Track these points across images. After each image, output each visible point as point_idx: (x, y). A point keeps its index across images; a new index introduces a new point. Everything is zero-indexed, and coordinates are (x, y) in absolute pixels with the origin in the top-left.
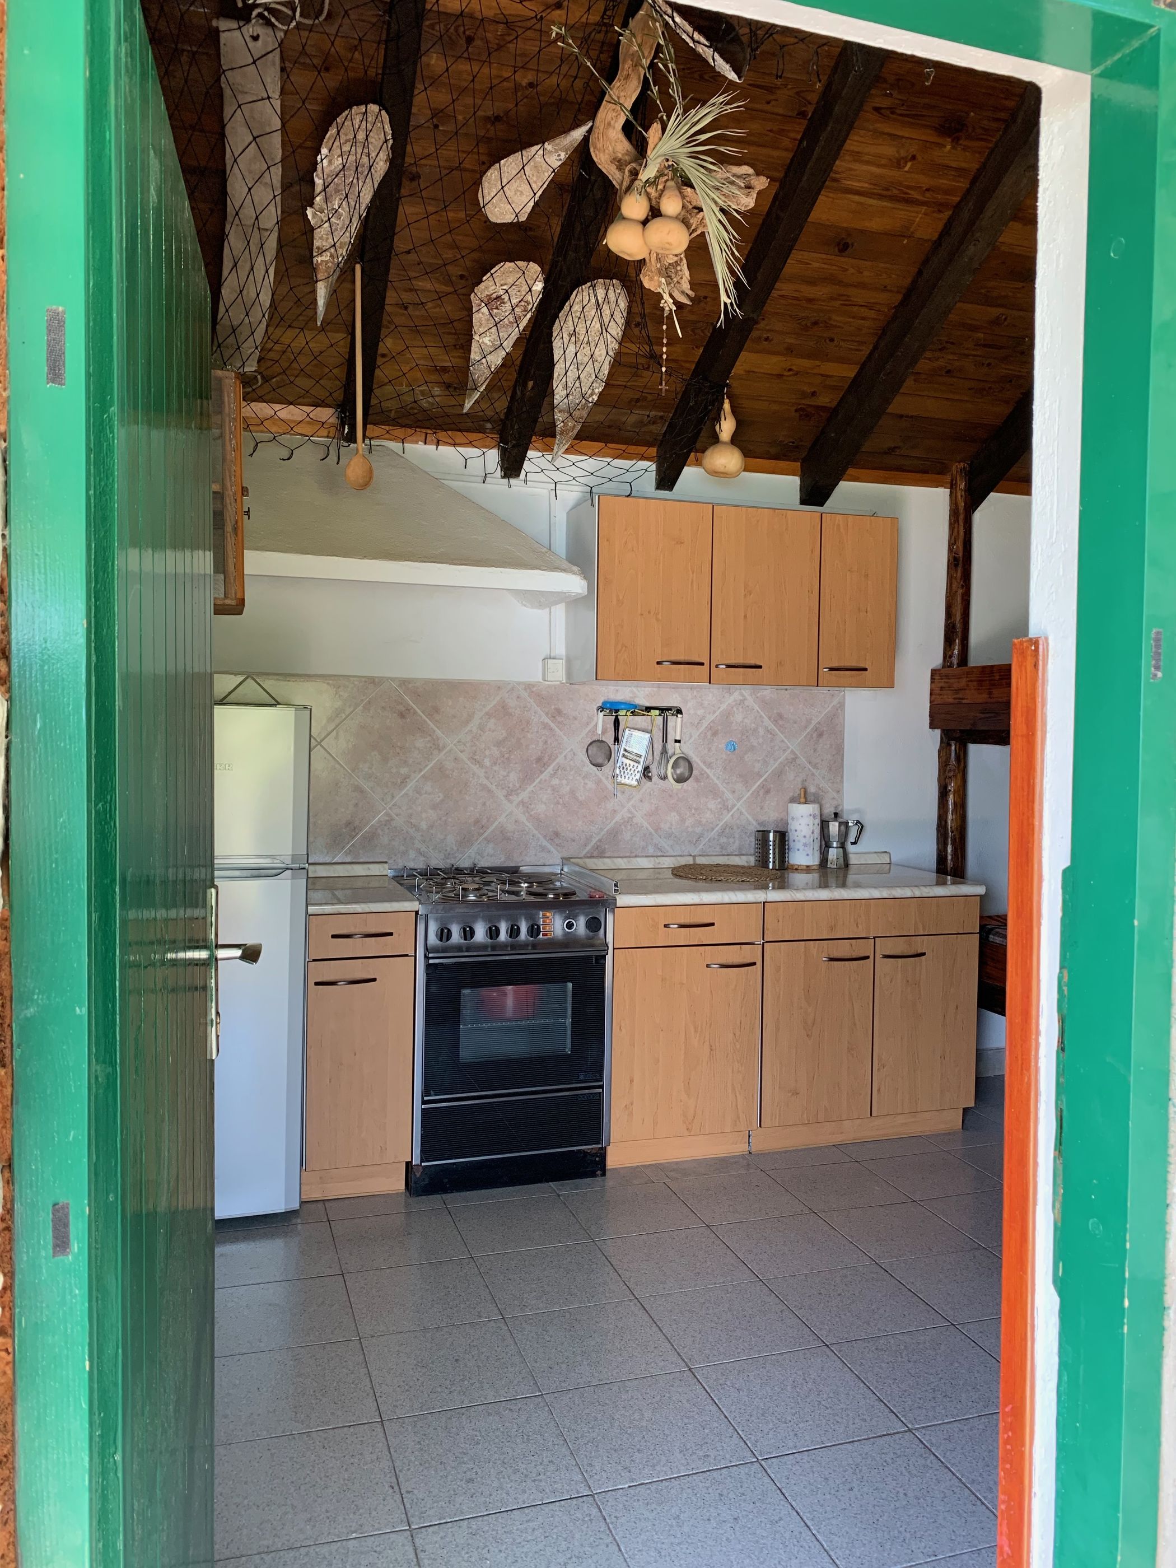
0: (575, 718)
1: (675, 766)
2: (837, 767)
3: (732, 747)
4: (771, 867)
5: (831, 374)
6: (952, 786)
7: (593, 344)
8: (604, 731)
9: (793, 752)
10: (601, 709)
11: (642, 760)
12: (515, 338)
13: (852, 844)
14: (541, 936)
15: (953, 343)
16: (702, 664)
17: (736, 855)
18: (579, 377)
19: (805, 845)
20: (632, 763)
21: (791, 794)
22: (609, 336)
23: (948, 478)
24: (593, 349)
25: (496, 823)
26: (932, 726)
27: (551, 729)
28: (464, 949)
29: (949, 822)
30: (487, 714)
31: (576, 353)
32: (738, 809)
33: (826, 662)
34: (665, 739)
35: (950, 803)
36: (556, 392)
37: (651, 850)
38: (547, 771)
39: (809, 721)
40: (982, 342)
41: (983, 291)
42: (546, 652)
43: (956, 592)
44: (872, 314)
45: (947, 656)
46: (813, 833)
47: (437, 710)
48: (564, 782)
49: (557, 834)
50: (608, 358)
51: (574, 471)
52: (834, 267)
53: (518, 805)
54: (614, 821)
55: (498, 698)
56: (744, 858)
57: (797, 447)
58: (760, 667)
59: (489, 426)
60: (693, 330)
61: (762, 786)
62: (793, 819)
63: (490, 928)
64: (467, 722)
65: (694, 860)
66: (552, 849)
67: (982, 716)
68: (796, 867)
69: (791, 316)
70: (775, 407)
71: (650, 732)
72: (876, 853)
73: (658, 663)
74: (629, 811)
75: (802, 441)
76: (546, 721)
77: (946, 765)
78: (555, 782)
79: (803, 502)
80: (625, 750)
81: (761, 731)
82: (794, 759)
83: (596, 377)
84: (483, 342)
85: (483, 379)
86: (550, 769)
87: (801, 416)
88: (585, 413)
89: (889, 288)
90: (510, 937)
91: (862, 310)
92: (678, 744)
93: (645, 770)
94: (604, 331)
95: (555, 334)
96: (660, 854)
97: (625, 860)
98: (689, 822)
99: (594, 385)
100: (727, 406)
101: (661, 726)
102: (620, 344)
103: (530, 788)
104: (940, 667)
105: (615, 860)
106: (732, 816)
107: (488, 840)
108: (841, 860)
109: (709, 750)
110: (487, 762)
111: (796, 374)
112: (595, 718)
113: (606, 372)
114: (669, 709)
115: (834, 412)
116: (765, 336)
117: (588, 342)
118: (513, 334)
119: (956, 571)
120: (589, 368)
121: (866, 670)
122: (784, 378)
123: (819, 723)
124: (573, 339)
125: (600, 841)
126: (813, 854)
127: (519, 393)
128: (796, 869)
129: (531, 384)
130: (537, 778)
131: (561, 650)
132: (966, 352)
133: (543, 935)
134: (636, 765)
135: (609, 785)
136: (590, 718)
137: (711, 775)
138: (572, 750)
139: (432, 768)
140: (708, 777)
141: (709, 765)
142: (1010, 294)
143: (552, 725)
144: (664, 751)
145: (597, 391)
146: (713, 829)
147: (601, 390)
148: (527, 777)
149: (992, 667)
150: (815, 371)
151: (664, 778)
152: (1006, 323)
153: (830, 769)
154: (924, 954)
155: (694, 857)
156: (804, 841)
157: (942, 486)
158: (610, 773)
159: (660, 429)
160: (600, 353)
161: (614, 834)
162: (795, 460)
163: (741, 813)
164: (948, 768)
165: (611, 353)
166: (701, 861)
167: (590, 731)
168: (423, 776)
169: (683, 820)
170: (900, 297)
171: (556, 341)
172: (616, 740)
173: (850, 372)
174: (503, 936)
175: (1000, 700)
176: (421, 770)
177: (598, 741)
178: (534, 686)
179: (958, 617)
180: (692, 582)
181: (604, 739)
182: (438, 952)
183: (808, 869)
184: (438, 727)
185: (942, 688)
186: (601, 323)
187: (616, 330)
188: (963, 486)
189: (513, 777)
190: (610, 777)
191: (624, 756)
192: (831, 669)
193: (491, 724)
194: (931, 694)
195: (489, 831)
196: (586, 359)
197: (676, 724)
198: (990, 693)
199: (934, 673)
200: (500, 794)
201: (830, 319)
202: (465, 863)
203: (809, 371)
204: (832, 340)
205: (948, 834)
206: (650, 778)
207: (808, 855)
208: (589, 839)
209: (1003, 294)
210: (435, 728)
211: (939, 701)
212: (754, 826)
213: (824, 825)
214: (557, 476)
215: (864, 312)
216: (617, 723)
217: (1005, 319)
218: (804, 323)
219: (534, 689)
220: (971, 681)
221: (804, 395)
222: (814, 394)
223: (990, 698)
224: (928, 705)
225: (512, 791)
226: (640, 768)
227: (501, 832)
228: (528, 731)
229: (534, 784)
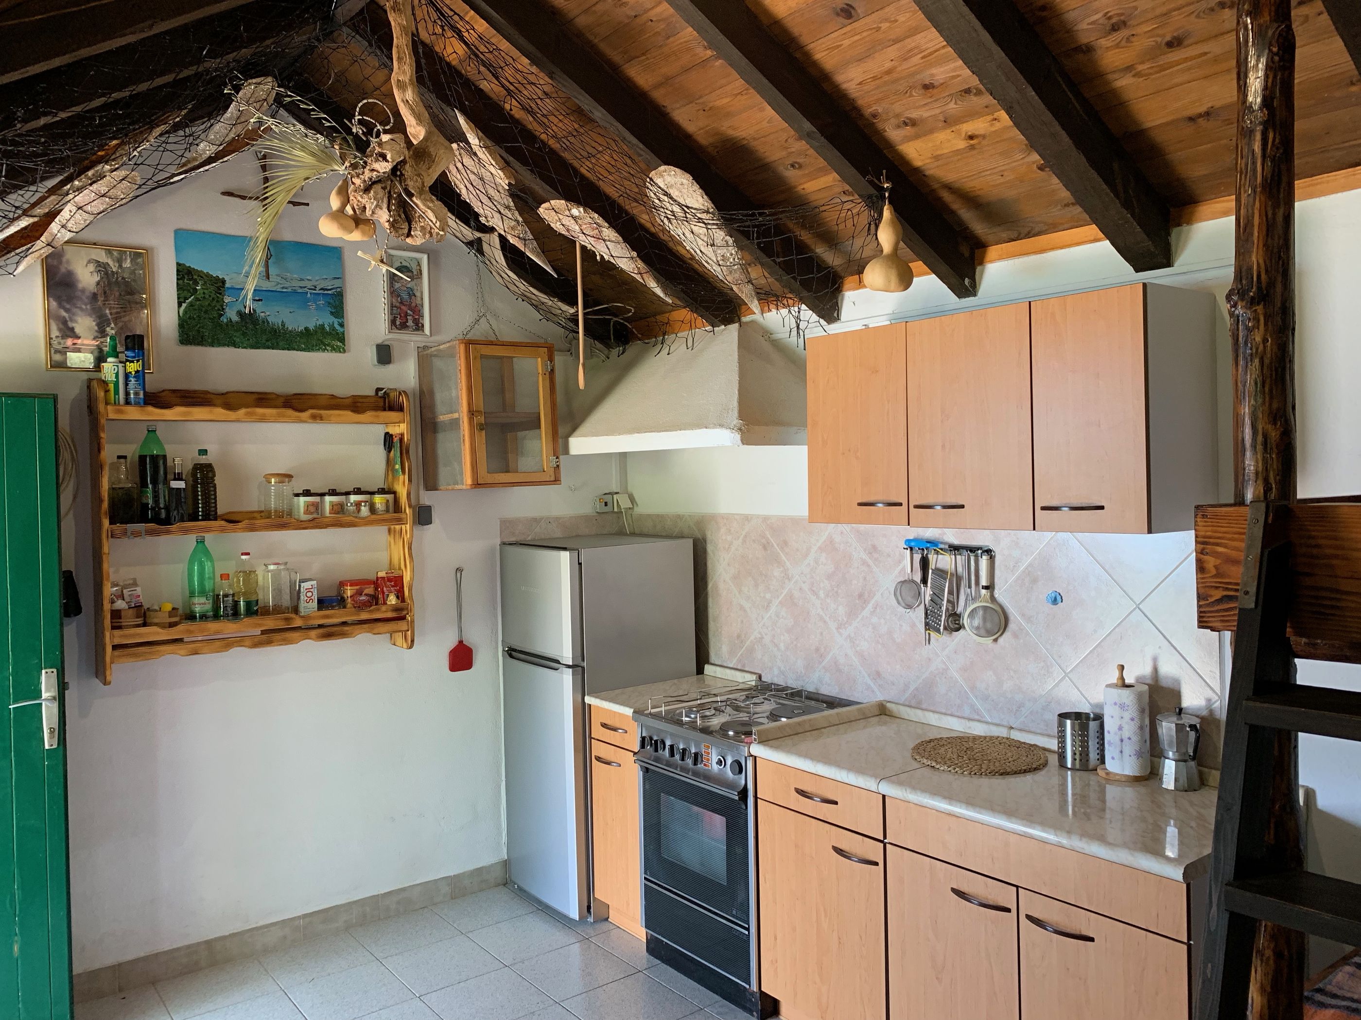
0: (889, 556)
3: (1054, 598)
16: (900, 504)
25: (831, 654)
27: (869, 566)
28: (653, 758)
30: (820, 548)
34: (970, 583)
37: (967, 712)
38: (868, 608)
47: (786, 543)
48: (882, 621)
49: (878, 674)
53: (846, 639)
54: (929, 670)
55: (827, 533)
63: (671, 746)
64: (806, 555)
66: (876, 690)
76: (864, 557)
78: (875, 620)
80: (932, 593)
81: (1093, 582)
86: (870, 606)
92: (984, 591)
96: (977, 717)
97: (936, 716)
98: (1007, 686)
103: (855, 624)
105: (927, 714)
106: (1058, 687)
109: (1028, 600)
110: (822, 594)
112: (904, 556)
121: (1101, 508)
125: (916, 689)
126: (1134, 761)
128: (1109, 777)
130: (860, 613)
135: (922, 629)
136: (900, 556)
138: (888, 588)
139: (785, 596)
140: (1030, 633)
143: (870, 562)
146: (1036, 700)
148: (852, 614)
155: (1011, 729)
158: (923, 617)
161: (930, 684)
163: (1069, 685)
167: (898, 571)
168: (780, 602)
169: (1000, 682)
172: (924, 580)
174: (679, 756)
176: (778, 597)
177: (908, 581)
180: (888, 413)
183: (1129, 782)
189: (842, 610)
193: (823, 558)
195: (826, 661)
200: (833, 626)
208: (907, 686)
210: (786, 561)
212: (1086, 706)
216: (923, 563)
225: (841, 624)
227: (835, 663)
228: (850, 567)
229: (858, 620)
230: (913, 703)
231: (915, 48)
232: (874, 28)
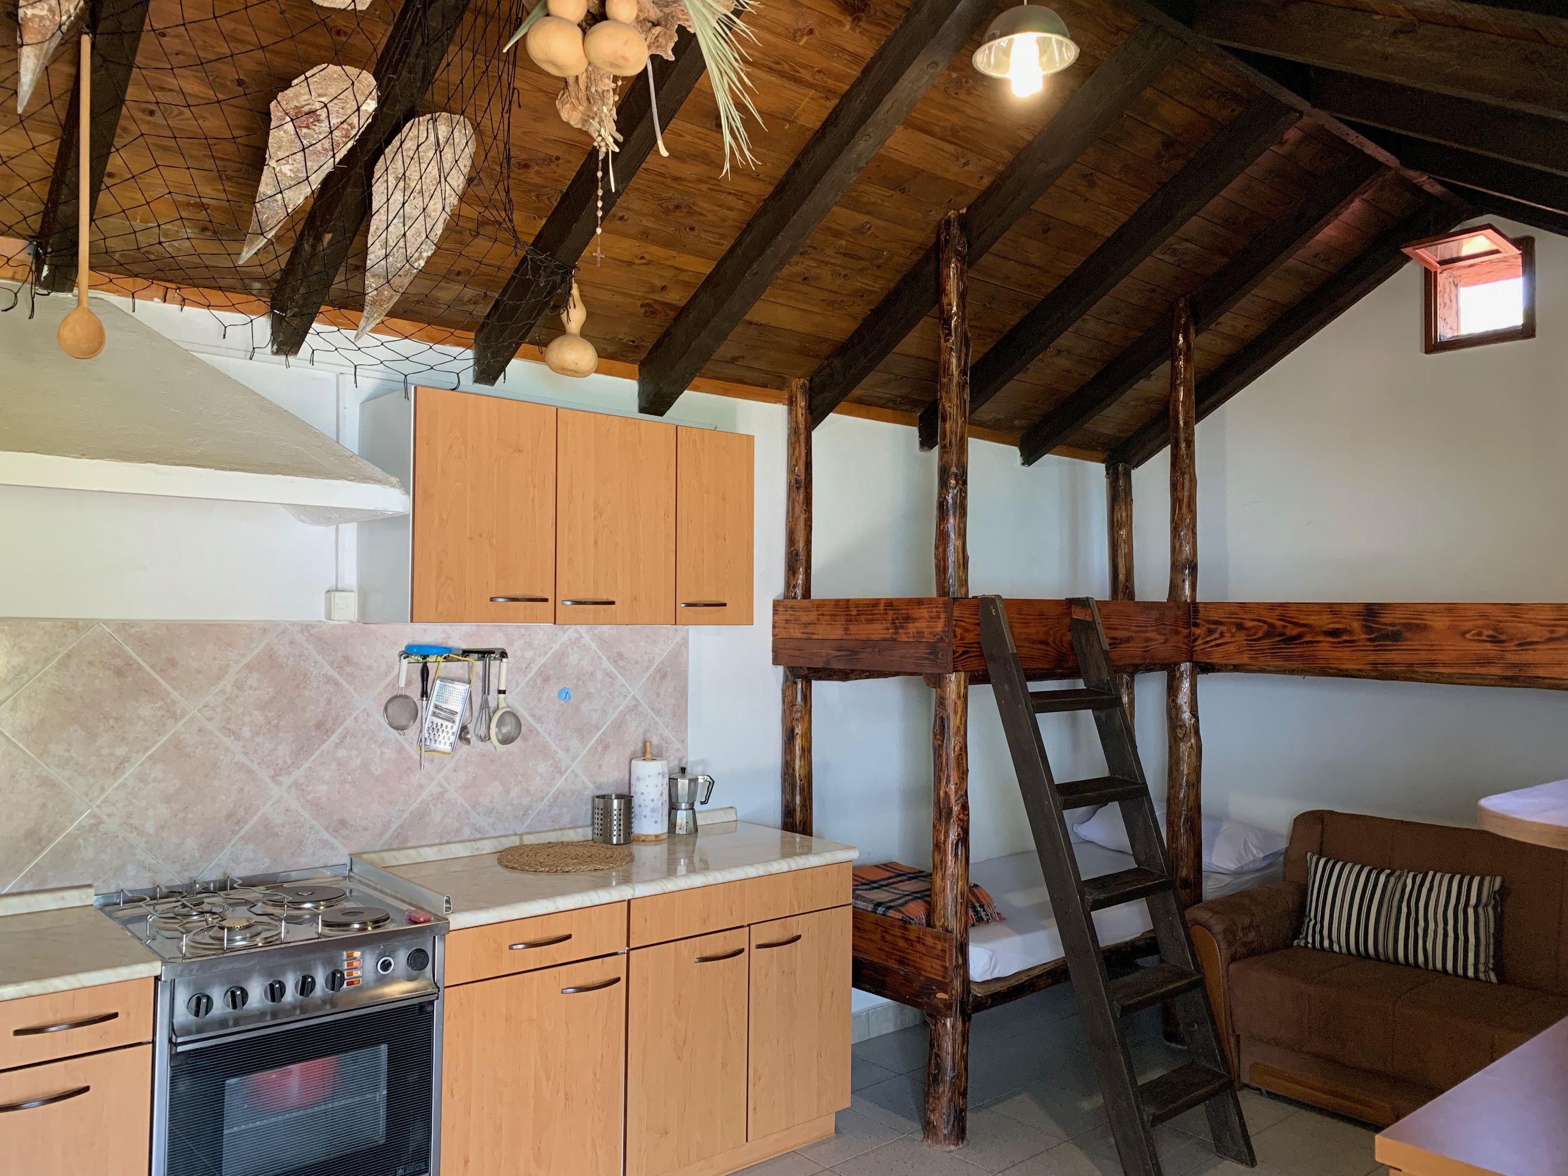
0: (370, 668)
1: (499, 725)
2: (680, 714)
3: (565, 694)
4: (615, 842)
5: (685, 268)
6: (798, 730)
7: (427, 195)
8: (408, 683)
9: (634, 698)
10: (407, 653)
11: (457, 718)
12: (327, 172)
13: (702, 803)
14: (345, 985)
15: (815, 248)
16: (546, 600)
17: (569, 828)
18: (404, 235)
19: (653, 810)
20: (445, 723)
21: (633, 748)
22: (448, 188)
23: (785, 394)
24: (426, 201)
25: (259, 814)
26: (776, 662)
27: (337, 684)
28: (231, 1023)
29: (797, 767)
30: (247, 666)
31: (404, 204)
32: (573, 771)
33: (683, 598)
34: (486, 690)
35: (797, 748)
36: (370, 250)
38: (331, 739)
39: (651, 661)
40: (843, 250)
41: (854, 194)
42: (331, 583)
43: (799, 517)
44: (740, 204)
45: (789, 585)
46: (661, 795)
47: (172, 663)
48: (354, 753)
49: (343, 823)
50: (444, 215)
51: (383, 354)
52: (709, 145)
53: (290, 787)
54: (420, 799)
55: (263, 645)
56: (579, 830)
57: (637, 347)
58: (613, 603)
59: (257, 285)
60: (537, 196)
61: (601, 740)
62: (638, 779)
63: (272, 986)
64: (218, 679)
65: (521, 839)
66: (336, 843)
67: (838, 653)
68: (643, 838)
69: (652, 195)
70: (619, 299)
71: (470, 682)
72: (721, 809)
73: (492, 599)
74: (440, 785)
75: (643, 341)
76: (329, 673)
77: (793, 705)
78: (342, 753)
79: (642, 410)
80: (436, 707)
81: (600, 675)
82: (636, 706)
83: (427, 237)
84: (281, 171)
85: (275, 222)
86: (335, 737)
87: (646, 312)
88: (407, 281)
89: (761, 176)
90: (302, 994)
91: (730, 198)
92: (502, 696)
93: (461, 731)
94: (443, 180)
95: (376, 175)
97: (435, 849)
98: (515, 792)
99: (423, 246)
100: (575, 291)
101: (481, 674)
102: (461, 199)
103: (307, 764)
104: (781, 598)
105: (423, 850)
106: (566, 780)
107: (246, 840)
108: (691, 823)
109: (540, 700)
110: (246, 732)
111: (649, 263)
112: (397, 667)
113: (439, 232)
114: (490, 652)
115: (682, 312)
116: (620, 214)
117: (421, 191)
118: (325, 166)
119: (798, 493)
120: (419, 224)
121: (725, 605)
122: (634, 267)
123: (662, 663)
124: (401, 184)
125: (401, 826)
126: (662, 821)
127: (307, 247)
128: (643, 841)
129: (328, 237)
130: (317, 749)
131: (350, 578)
132: (827, 259)
133: (349, 984)
134: (450, 724)
135: (413, 752)
136: (390, 667)
137: (541, 730)
138: (365, 709)
139: (163, 745)
140: (538, 733)
141: (540, 720)
142: (879, 201)
143: (339, 678)
144: (485, 705)
145: (425, 255)
146: (543, 799)
147: (430, 253)
148: (301, 751)
149: (848, 600)
150: (668, 263)
151: (487, 738)
152: (869, 233)
153: (674, 716)
154: (799, 937)
155: (521, 835)
156: (651, 805)
157: (780, 402)
158: (416, 737)
159: (483, 310)
160: (435, 207)
161: (420, 816)
162: (633, 362)
163: (576, 776)
164: (795, 709)
165: (448, 209)
166: (530, 840)
167: (388, 684)
168: (150, 757)
169: (507, 791)
170: (771, 189)
171: (377, 184)
172: (425, 694)
173: (706, 268)
174: (290, 994)
175: (857, 637)
176: (147, 749)
177: (401, 696)
178: (314, 626)
179: (801, 545)
180: (533, 500)
181: (407, 694)
182: (189, 1033)
183: (657, 839)
184: (174, 688)
185: (787, 621)
186: (439, 169)
187: (457, 181)
188: (803, 404)
189: (284, 750)
190: (415, 742)
191: (434, 714)
192: (689, 605)
193: (253, 680)
194: (774, 627)
195: (247, 828)
196: (417, 213)
197: (500, 671)
198: (847, 629)
199: (776, 604)
200: (264, 775)
201: (694, 204)
202: (211, 874)
203: (662, 262)
204: (692, 229)
205: (796, 782)
206: (468, 741)
207: (656, 822)
208: (386, 827)
209: (872, 200)
210: (170, 689)
211: (783, 634)
212: (591, 791)
213: (672, 781)
214: (358, 358)
215: (732, 201)
216: (425, 673)
217: (870, 228)
218: (664, 205)
219: (314, 631)
220: (823, 615)
221: (653, 289)
222: (664, 288)
223: (847, 634)
224: (770, 639)
225: (281, 769)
226: (456, 728)
227: (266, 826)
228: (305, 688)
229: (314, 758)
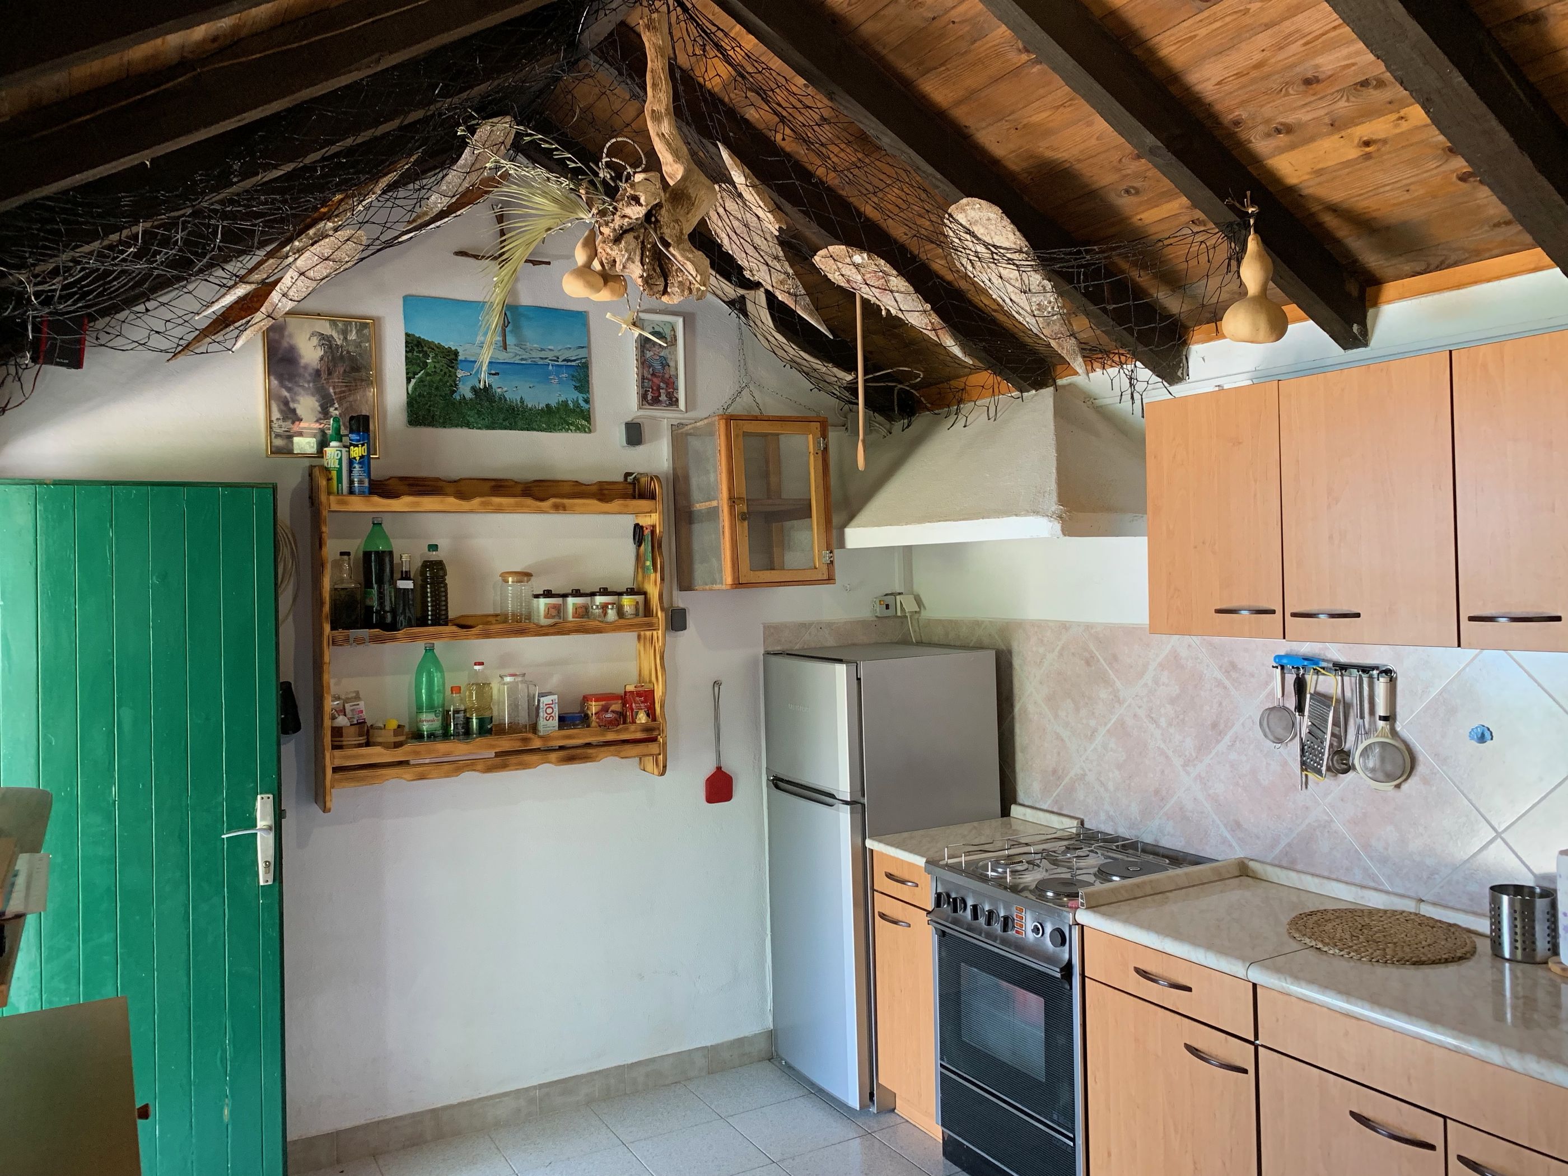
0: (1252, 675)
16: (1273, 612)
25: (1175, 798)
27: (1225, 688)
30: (1160, 664)
37: (1358, 877)
38: (1224, 741)
47: (1115, 658)
48: (1244, 758)
53: (1195, 779)
54: (1306, 822)
55: (1169, 647)
64: (1143, 673)
66: (1234, 844)
74: (1325, 813)
76: (1219, 677)
78: (1233, 756)
80: (1310, 722)
86: (1227, 739)
92: (1382, 722)
96: (1372, 884)
97: (1317, 880)
98: (1414, 846)
103: (1207, 761)
105: (1303, 876)
109: (1444, 736)
110: (1163, 722)
125: (1289, 845)
130: (1214, 748)
135: (1296, 769)
138: (1251, 717)
139: (1114, 723)
143: (1227, 683)
146: (1454, 865)
148: (1203, 748)
155: (1419, 902)
161: (1308, 840)
167: (1264, 696)
168: (1108, 731)
172: (1299, 706)
176: (1106, 724)
177: (1278, 708)
181: (1285, 705)
184: (1118, 678)
189: (1190, 744)
191: (1308, 729)
193: (1165, 677)
195: (1169, 805)
200: (1178, 762)
208: (1276, 841)
210: (1116, 679)
216: (1299, 685)
225: (1189, 760)
227: (1181, 809)
228: (1201, 689)
229: (1211, 756)
230: (1284, 863)
231: (1297, 31)
232: (1240, 11)
